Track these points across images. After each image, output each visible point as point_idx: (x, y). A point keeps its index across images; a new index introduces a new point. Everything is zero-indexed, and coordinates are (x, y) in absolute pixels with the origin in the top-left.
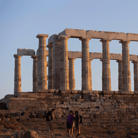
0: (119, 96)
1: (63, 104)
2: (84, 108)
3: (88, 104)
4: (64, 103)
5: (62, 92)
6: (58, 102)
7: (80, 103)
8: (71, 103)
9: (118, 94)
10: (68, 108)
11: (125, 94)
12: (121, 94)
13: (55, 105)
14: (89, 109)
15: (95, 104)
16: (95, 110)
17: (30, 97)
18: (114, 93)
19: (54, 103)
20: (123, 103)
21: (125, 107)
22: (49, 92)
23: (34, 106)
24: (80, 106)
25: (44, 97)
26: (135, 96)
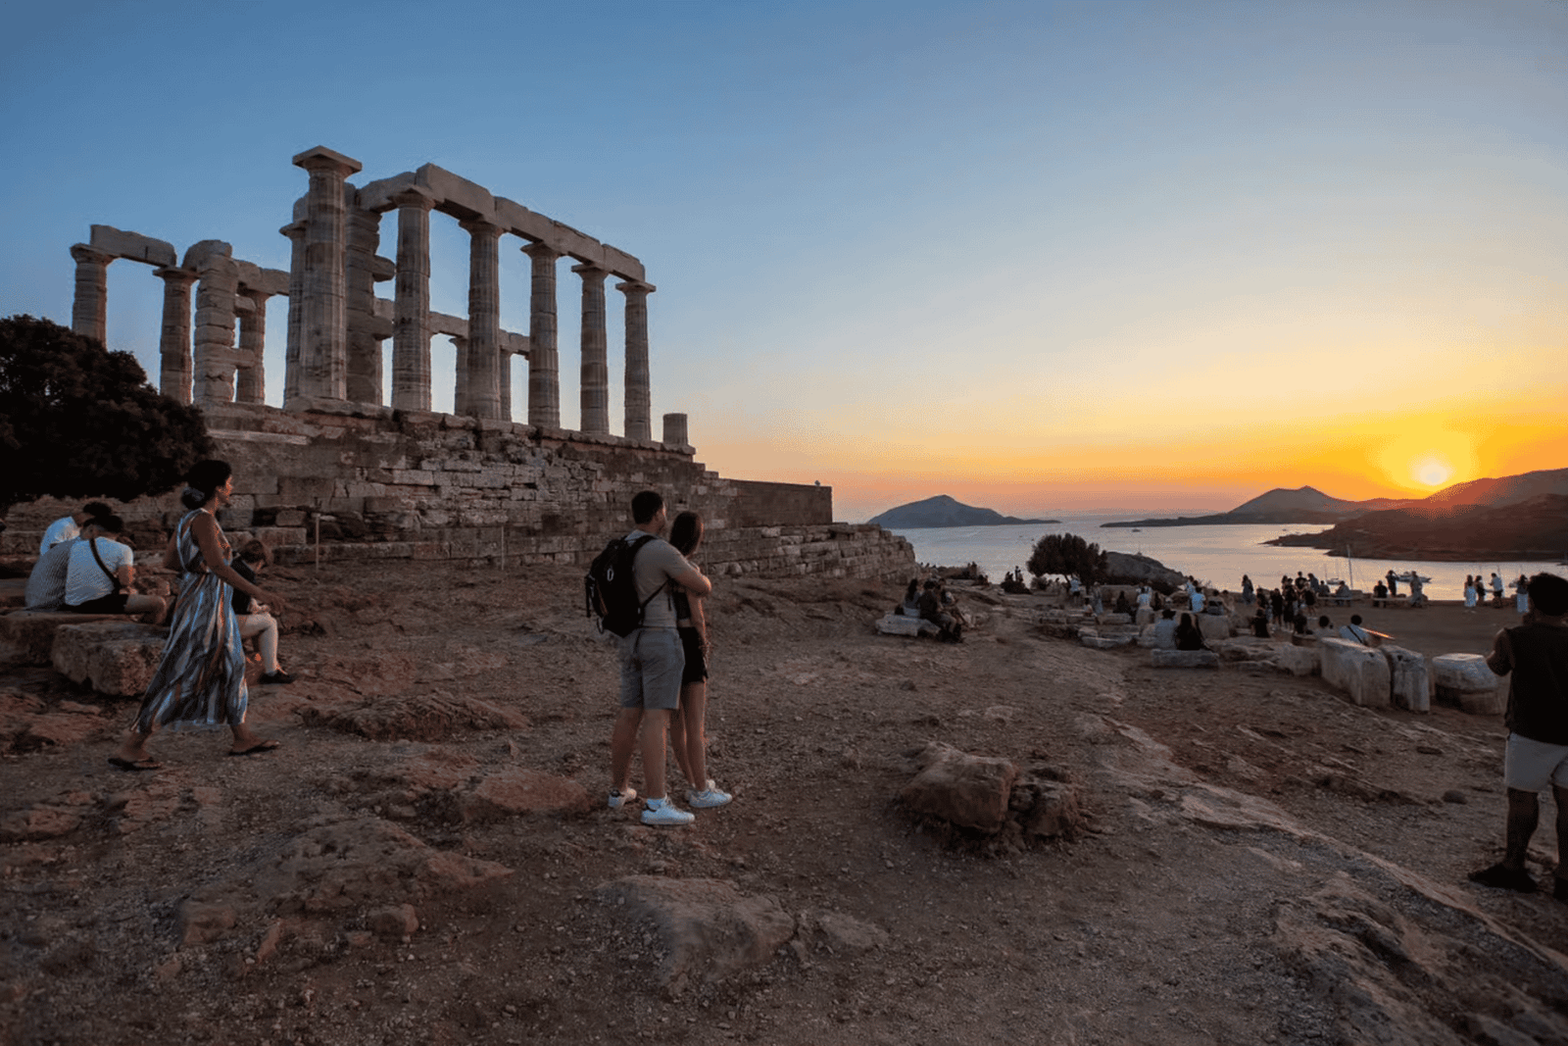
0: (580, 448)
1: (417, 466)
2: (493, 489)
3: (502, 471)
4: (425, 464)
5: (412, 419)
6: (403, 462)
7: (478, 467)
8: (449, 465)
9: (580, 441)
10: (435, 488)
11: (598, 443)
12: (587, 442)
13: (390, 470)
14: (506, 493)
15: (526, 473)
16: (527, 497)
17: (274, 430)
18: (570, 437)
19: (384, 464)
20: (599, 474)
21: (606, 485)
22: (358, 415)
23: (310, 473)
24: (480, 481)
25: (340, 432)
26: (617, 451)
